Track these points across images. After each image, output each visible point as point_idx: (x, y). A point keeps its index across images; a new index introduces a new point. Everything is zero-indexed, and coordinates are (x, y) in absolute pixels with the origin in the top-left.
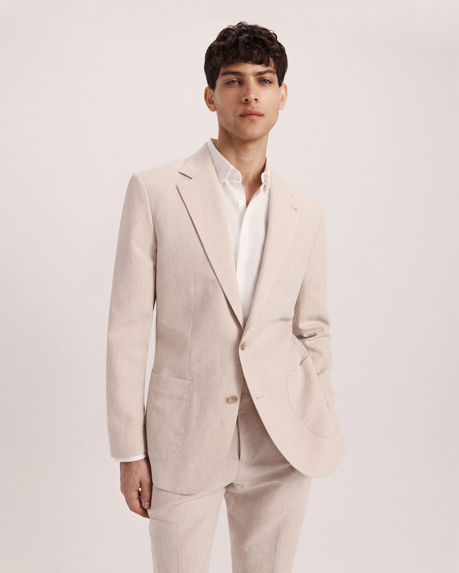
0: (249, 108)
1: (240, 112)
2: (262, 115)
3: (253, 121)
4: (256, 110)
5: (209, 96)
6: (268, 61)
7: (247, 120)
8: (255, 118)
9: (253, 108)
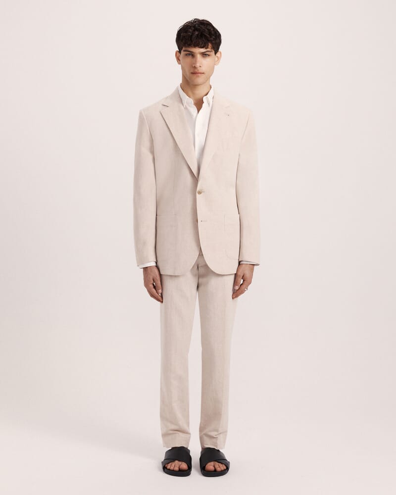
0: (196, 71)
1: (192, 71)
2: (203, 73)
3: (198, 76)
4: (200, 71)
5: (178, 55)
6: (208, 46)
7: (195, 76)
8: (199, 75)
9: (198, 70)
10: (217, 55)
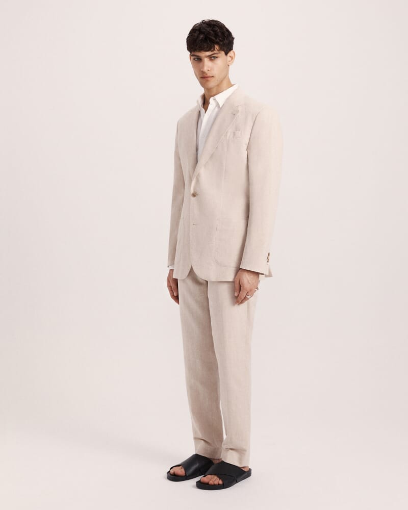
0: (205, 75)
2: (213, 76)
3: (208, 81)
4: (208, 75)
6: (214, 48)
9: (206, 74)
10: (229, 55)
